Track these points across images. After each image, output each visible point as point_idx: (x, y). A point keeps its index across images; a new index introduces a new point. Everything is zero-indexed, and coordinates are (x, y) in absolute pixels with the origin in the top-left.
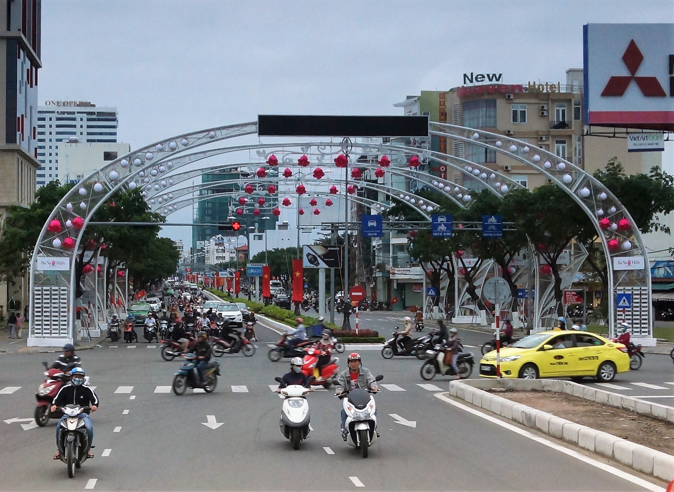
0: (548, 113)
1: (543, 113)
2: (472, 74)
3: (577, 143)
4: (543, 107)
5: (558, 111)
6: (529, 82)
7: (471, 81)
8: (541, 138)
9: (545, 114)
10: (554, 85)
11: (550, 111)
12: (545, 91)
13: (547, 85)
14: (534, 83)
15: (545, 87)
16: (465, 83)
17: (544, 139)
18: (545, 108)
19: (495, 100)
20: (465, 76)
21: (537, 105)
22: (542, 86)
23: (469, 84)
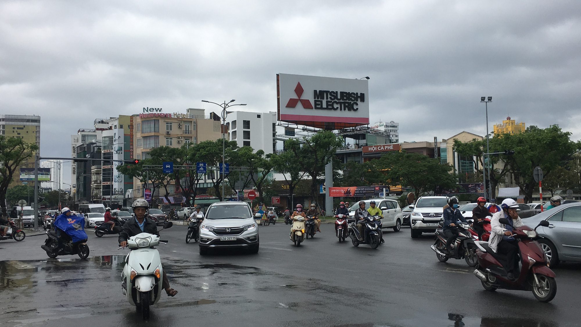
0: (182, 126)
1: (180, 127)
2: (148, 108)
3: (195, 140)
4: (180, 124)
5: (186, 126)
6: (174, 113)
7: (147, 111)
8: (179, 138)
9: (181, 127)
10: (185, 115)
11: (183, 125)
12: (181, 117)
13: (182, 114)
14: (176, 113)
15: (181, 115)
16: (144, 112)
17: (180, 138)
18: (181, 125)
19: (159, 120)
20: (144, 108)
21: (177, 123)
22: (180, 114)
23: (146, 113)
